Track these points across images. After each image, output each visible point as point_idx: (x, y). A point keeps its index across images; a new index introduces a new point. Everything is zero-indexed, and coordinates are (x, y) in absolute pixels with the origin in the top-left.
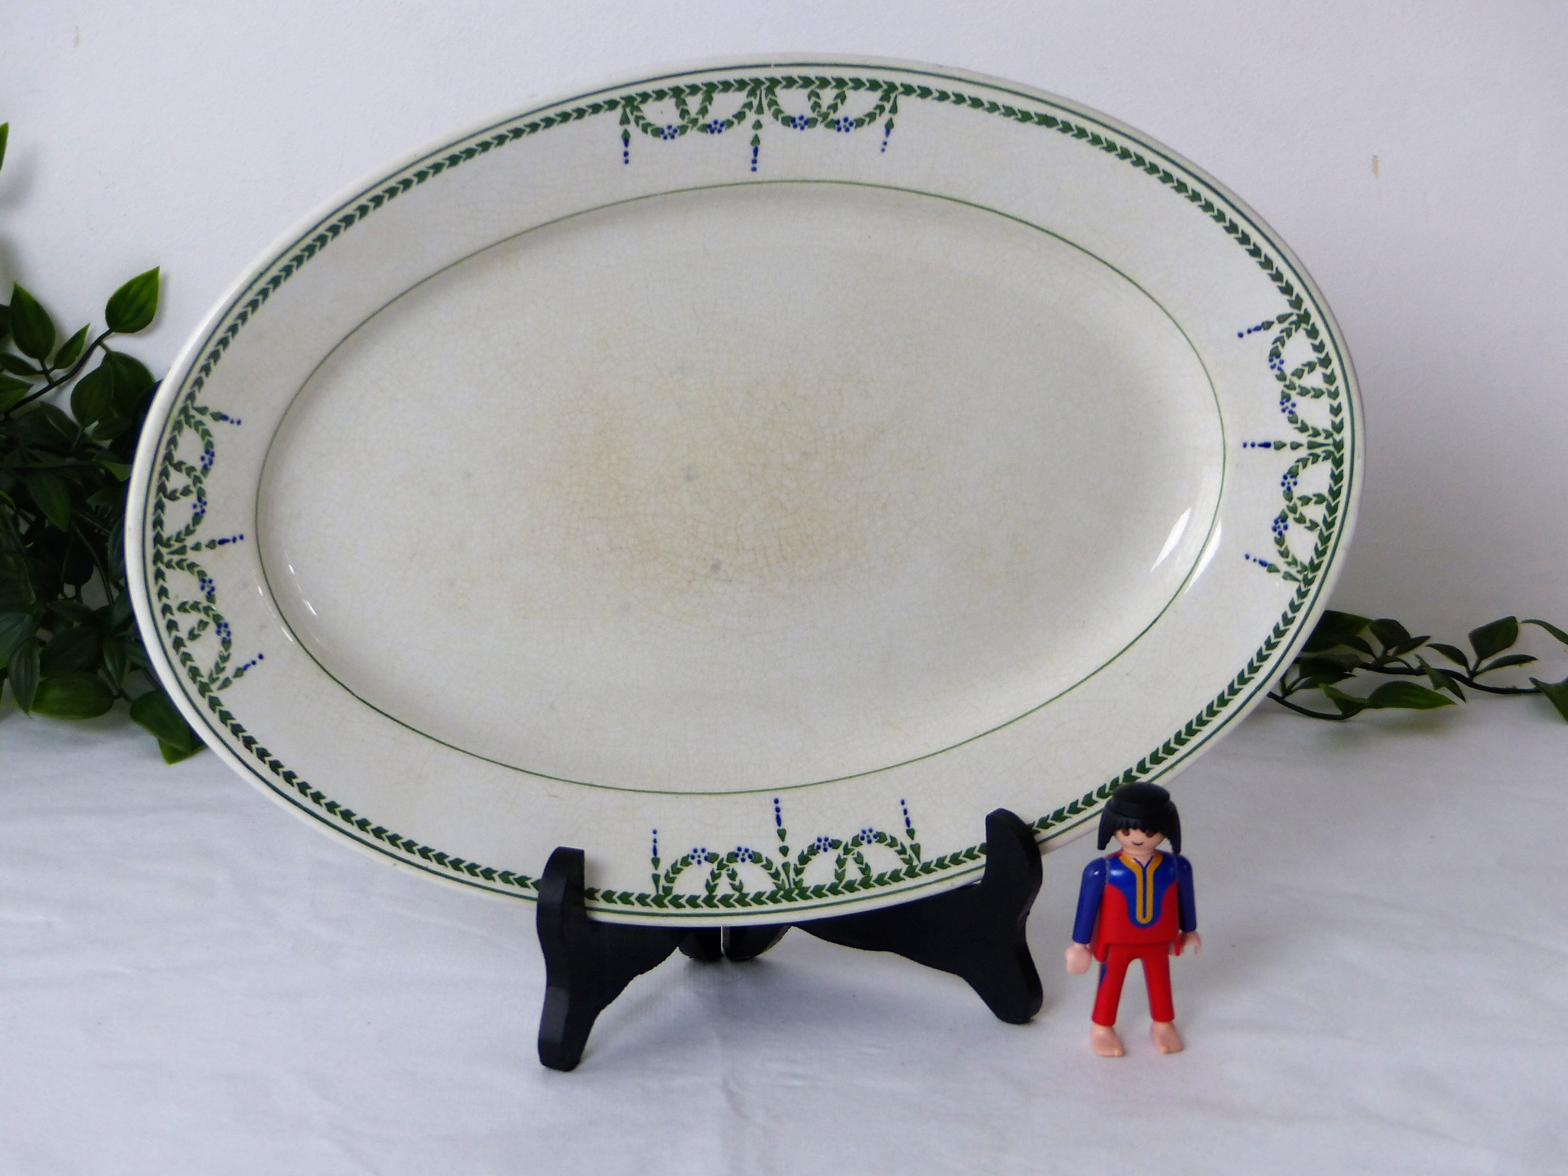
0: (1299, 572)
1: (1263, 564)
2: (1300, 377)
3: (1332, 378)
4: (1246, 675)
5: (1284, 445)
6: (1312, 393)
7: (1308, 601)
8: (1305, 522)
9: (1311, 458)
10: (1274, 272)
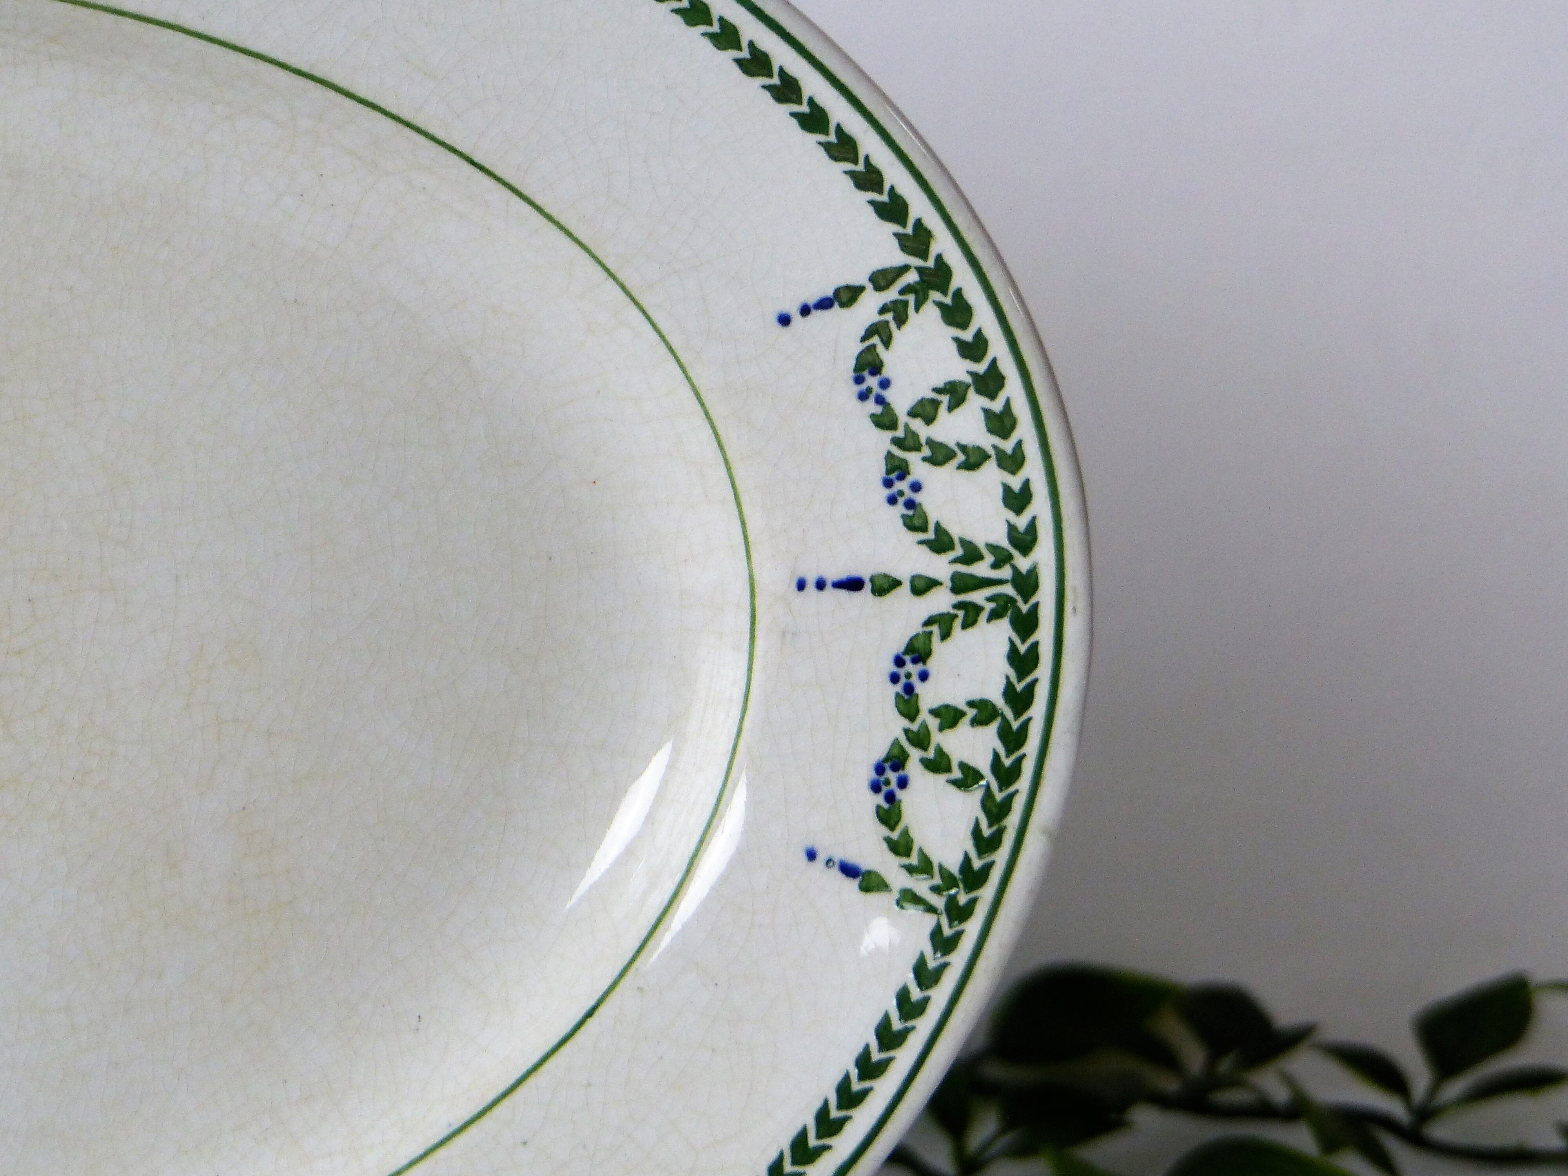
0: (936, 889)
1: (849, 870)
2: (929, 420)
3: (1007, 423)
4: (813, 1142)
5: (896, 583)
6: (961, 457)
7: (958, 959)
8: (949, 770)
9: (961, 613)
10: (860, 167)
